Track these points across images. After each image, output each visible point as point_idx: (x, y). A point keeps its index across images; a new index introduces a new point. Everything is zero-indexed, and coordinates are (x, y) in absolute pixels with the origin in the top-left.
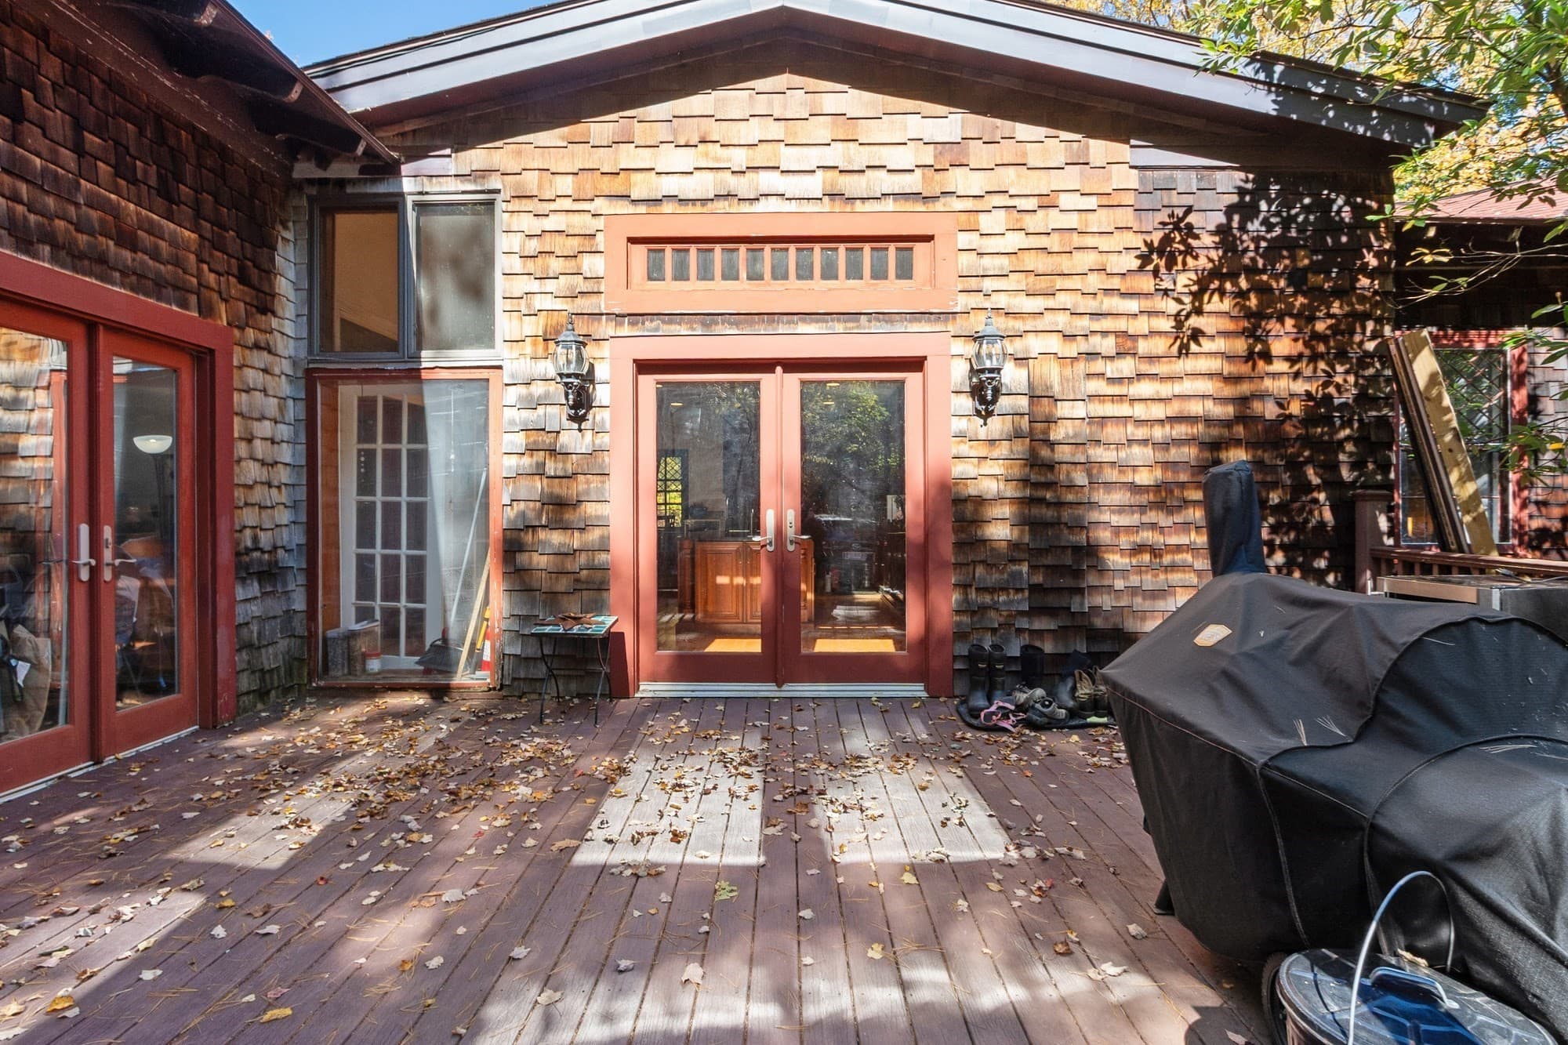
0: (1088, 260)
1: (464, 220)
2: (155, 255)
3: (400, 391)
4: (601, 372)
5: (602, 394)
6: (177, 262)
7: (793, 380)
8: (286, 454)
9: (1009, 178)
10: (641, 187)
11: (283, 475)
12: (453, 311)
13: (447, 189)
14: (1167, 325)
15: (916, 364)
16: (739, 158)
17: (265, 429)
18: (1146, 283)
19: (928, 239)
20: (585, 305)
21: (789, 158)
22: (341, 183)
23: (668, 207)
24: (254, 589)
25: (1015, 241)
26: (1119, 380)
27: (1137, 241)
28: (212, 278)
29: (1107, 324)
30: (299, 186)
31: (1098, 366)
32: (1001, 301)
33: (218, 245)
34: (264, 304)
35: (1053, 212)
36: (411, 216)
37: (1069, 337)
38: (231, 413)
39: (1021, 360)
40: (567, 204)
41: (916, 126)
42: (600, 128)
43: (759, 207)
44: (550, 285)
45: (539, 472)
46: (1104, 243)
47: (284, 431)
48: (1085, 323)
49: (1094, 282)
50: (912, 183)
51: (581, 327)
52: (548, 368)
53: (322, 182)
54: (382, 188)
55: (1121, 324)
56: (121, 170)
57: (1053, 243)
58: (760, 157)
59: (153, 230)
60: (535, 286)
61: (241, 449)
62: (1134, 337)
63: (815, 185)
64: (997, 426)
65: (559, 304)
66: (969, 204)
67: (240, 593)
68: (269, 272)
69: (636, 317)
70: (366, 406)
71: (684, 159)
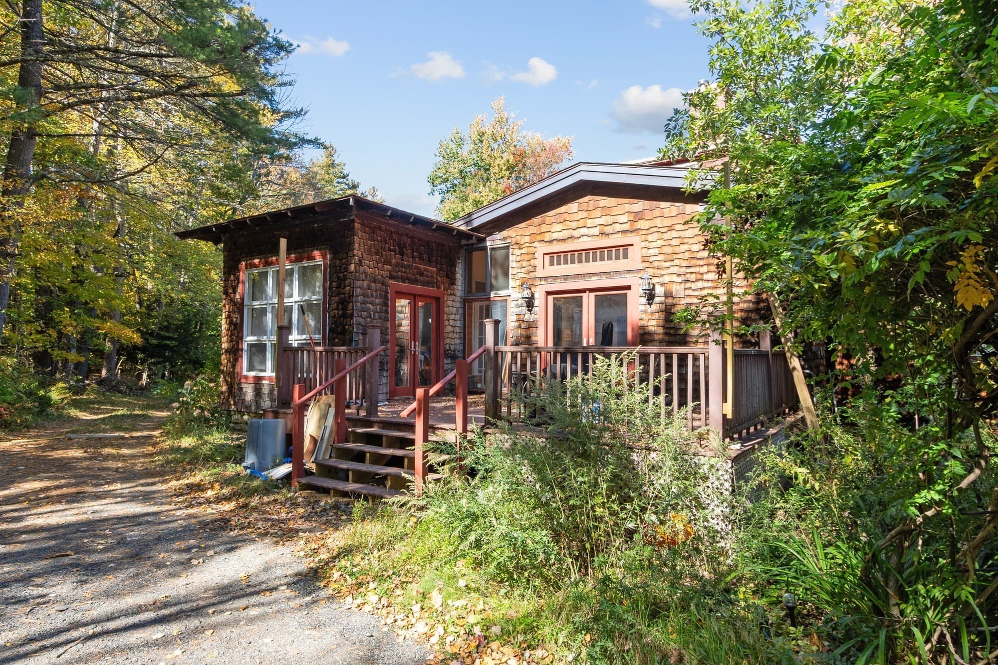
0: (685, 247)
1: (503, 251)
2: (427, 276)
3: (484, 304)
4: (536, 296)
5: (536, 303)
6: (432, 277)
7: (592, 295)
8: (458, 324)
9: (658, 222)
10: (547, 237)
11: (458, 330)
12: (501, 279)
13: (499, 244)
14: (713, 268)
15: (628, 288)
16: (574, 224)
17: (452, 317)
18: (705, 254)
19: (632, 245)
20: (532, 275)
21: (589, 223)
22: (472, 245)
23: (555, 243)
24: (449, 361)
25: (660, 243)
26: (697, 290)
27: (702, 239)
28: (440, 279)
29: (692, 270)
30: (462, 247)
31: (688, 285)
32: (656, 264)
33: (441, 270)
34: (453, 282)
35: (673, 232)
36: (489, 252)
37: (679, 275)
38: (444, 313)
39: (662, 284)
40: (527, 245)
41: (628, 207)
42: (536, 220)
43: (581, 240)
44: (523, 270)
45: (520, 327)
46: (690, 241)
47: (458, 317)
48: (683, 270)
49: (687, 255)
50: (626, 227)
51: (530, 282)
52: (520, 296)
53: (468, 245)
54: (482, 245)
55: (697, 269)
56: (421, 258)
57: (674, 242)
58: (581, 224)
59: (426, 270)
60: (519, 271)
61: (446, 323)
62: (702, 274)
63: (596, 231)
64: (654, 307)
65: (525, 276)
66: (645, 232)
67: (445, 361)
68: (454, 273)
69: (546, 278)
70: (481, 307)
71: (559, 227)
